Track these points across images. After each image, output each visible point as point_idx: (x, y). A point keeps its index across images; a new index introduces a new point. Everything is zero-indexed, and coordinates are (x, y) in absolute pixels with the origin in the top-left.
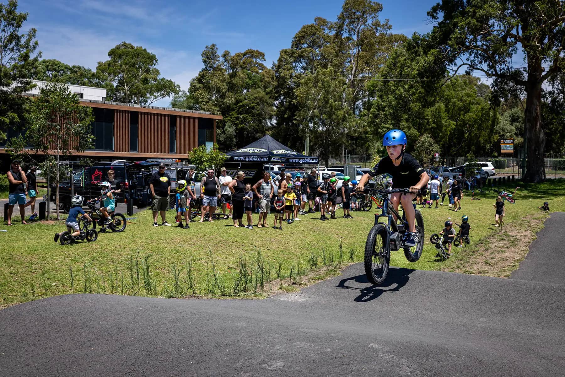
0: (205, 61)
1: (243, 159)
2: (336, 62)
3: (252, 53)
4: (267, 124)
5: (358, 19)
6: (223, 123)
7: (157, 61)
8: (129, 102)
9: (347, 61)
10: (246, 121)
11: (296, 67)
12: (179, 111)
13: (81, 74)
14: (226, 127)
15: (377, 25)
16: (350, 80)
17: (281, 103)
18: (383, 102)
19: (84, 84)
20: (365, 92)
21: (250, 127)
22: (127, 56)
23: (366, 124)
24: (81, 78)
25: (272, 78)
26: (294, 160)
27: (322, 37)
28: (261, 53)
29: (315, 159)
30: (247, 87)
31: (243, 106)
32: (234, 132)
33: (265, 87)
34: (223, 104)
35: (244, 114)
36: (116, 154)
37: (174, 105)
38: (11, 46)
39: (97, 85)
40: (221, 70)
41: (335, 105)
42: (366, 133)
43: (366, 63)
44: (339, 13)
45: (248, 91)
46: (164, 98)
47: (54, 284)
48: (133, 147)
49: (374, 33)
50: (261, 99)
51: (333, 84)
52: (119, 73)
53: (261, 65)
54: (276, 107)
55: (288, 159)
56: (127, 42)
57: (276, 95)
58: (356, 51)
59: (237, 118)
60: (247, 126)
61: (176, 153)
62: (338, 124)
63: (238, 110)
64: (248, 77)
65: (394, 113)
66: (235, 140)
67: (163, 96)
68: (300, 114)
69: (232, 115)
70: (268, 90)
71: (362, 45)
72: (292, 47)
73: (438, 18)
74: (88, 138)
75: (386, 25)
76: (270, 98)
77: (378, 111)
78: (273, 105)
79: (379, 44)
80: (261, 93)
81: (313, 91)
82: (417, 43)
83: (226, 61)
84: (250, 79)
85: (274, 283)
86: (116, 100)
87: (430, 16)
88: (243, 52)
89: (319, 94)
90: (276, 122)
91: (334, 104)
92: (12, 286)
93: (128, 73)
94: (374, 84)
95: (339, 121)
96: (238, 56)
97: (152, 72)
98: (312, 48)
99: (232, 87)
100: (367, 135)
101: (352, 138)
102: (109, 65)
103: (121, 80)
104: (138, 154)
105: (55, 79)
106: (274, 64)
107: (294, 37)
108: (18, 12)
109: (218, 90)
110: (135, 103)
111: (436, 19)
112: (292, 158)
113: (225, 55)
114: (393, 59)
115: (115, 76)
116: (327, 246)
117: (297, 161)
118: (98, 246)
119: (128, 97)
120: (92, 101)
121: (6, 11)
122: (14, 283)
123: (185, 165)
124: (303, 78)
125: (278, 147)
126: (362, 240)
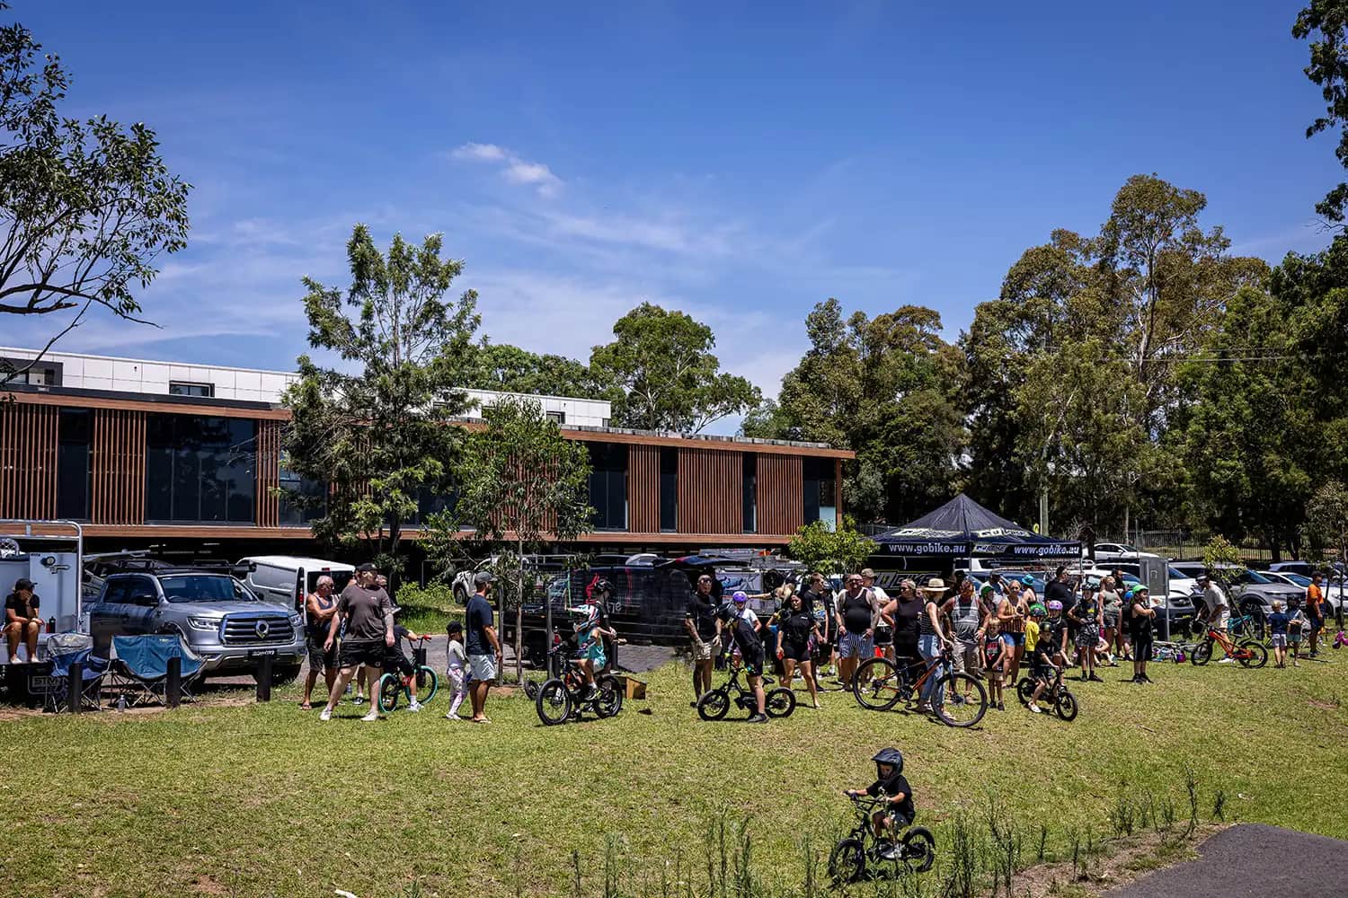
0: (813, 335)
1: (910, 549)
2: (1101, 326)
3: (915, 315)
4: (951, 465)
5: (1151, 228)
6: (856, 465)
7: (712, 340)
8: (657, 425)
9: (1127, 321)
10: (904, 460)
11: (1012, 338)
12: (761, 444)
13: (561, 373)
14: (862, 474)
15: (1195, 239)
16: (1137, 363)
17: (982, 418)
18: (1221, 408)
19: (566, 393)
20: (1172, 388)
21: (914, 473)
22: (651, 332)
23: (1180, 461)
24: (560, 380)
25: (960, 366)
26: (1025, 550)
27: (1071, 274)
28: (932, 312)
29: (1074, 546)
30: (906, 386)
31: (897, 427)
32: (879, 484)
33: (945, 387)
34: (854, 424)
35: (900, 444)
36: (633, 536)
37: (748, 429)
38: (426, 327)
39: (592, 395)
40: (848, 351)
41: (1107, 421)
42: (1180, 480)
43: (1173, 325)
44: (1106, 220)
45: (906, 395)
46: (728, 415)
47: (516, 835)
48: (667, 522)
49: (1187, 259)
50: (936, 412)
51: (1101, 374)
52: (636, 367)
53: (934, 338)
54: (968, 427)
55: (1011, 549)
56: (652, 304)
57: (970, 402)
58: (1146, 298)
59: (885, 455)
60: (908, 471)
61: (757, 532)
62: (1116, 462)
63: (886, 438)
64: (906, 366)
65: (1246, 434)
66: (881, 501)
67: (727, 411)
68: (1026, 442)
69: (873, 446)
70: (951, 392)
71: (1161, 286)
72: (1002, 298)
73: (1343, 217)
74: (581, 512)
75: (1216, 240)
76: (955, 409)
77: (1207, 430)
78: (963, 423)
79: (1198, 280)
80: (935, 398)
81: (1054, 389)
82: (1295, 277)
83: (858, 333)
84: (911, 369)
85: (1032, 874)
86: (630, 424)
87: (1325, 213)
88: (893, 312)
89: (1067, 398)
90: (971, 460)
91: (1104, 418)
92: (431, 839)
93: (654, 367)
94: (1194, 370)
95: (1116, 456)
96: (885, 322)
97: (701, 362)
98: (1049, 297)
99: (873, 388)
100: (1183, 485)
101: (1146, 492)
102: (615, 351)
103: (640, 380)
104: (677, 537)
105: (510, 384)
106: (963, 336)
107: (1007, 275)
108: (443, 259)
109: (843, 393)
110: (669, 427)
111: (1340, 220)
112: (1020, 546)
113: (857, 320)
114: (1238, 312)
115: (628, 373)
116: (1115, 751)
117: (1032, 550)
118: (605, 749)
119: (655, 416)
120: (583, 429)
121: (421, 256)
122: (435, 831)
123: (779, 561)
124: (1031, 364)
125: (985, 520)
126: (1197, 737)
